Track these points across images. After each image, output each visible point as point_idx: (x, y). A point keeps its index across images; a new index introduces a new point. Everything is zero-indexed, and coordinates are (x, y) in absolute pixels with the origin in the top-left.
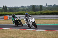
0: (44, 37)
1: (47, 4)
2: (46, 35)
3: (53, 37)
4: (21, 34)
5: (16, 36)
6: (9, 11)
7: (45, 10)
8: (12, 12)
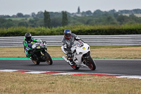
2: (77, 84)
3: (95, 91)
4: (17, 84)
5: (4, 88)
7: (74, 23)
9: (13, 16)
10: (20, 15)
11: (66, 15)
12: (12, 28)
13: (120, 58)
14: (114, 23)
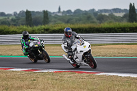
0: (54, 88)
1: (59, 9)
7: (55, 21)
11: (47, 14)
14: (93, 22)
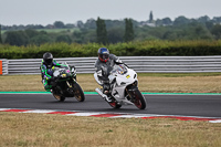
2: (148, 133)
4: (53, 132)
5: (34, 139)
6: (6, 42)
8: (19, 45)
9: (49, 27)
10: (59, 25)
11: (131, 24)
12: (46, 45)
13: (215, 92)
14: (206, 38)
